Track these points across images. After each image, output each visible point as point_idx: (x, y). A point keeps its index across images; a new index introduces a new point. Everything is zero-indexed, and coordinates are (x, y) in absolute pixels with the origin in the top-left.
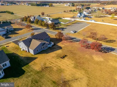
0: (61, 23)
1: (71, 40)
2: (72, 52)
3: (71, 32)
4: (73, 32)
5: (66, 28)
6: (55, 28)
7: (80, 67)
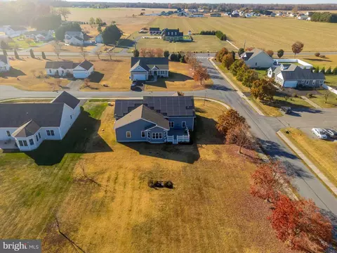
0: (330, 88)
1: (264, 157)
2: (200, 189)
3: (314, 129)
4: (322, 133)
5: (318, 112)
6: (272, 99)
7: (150, 241)
